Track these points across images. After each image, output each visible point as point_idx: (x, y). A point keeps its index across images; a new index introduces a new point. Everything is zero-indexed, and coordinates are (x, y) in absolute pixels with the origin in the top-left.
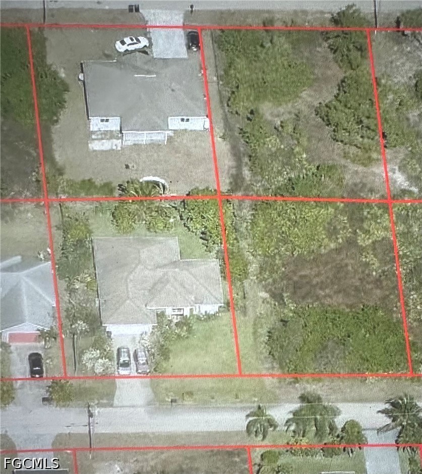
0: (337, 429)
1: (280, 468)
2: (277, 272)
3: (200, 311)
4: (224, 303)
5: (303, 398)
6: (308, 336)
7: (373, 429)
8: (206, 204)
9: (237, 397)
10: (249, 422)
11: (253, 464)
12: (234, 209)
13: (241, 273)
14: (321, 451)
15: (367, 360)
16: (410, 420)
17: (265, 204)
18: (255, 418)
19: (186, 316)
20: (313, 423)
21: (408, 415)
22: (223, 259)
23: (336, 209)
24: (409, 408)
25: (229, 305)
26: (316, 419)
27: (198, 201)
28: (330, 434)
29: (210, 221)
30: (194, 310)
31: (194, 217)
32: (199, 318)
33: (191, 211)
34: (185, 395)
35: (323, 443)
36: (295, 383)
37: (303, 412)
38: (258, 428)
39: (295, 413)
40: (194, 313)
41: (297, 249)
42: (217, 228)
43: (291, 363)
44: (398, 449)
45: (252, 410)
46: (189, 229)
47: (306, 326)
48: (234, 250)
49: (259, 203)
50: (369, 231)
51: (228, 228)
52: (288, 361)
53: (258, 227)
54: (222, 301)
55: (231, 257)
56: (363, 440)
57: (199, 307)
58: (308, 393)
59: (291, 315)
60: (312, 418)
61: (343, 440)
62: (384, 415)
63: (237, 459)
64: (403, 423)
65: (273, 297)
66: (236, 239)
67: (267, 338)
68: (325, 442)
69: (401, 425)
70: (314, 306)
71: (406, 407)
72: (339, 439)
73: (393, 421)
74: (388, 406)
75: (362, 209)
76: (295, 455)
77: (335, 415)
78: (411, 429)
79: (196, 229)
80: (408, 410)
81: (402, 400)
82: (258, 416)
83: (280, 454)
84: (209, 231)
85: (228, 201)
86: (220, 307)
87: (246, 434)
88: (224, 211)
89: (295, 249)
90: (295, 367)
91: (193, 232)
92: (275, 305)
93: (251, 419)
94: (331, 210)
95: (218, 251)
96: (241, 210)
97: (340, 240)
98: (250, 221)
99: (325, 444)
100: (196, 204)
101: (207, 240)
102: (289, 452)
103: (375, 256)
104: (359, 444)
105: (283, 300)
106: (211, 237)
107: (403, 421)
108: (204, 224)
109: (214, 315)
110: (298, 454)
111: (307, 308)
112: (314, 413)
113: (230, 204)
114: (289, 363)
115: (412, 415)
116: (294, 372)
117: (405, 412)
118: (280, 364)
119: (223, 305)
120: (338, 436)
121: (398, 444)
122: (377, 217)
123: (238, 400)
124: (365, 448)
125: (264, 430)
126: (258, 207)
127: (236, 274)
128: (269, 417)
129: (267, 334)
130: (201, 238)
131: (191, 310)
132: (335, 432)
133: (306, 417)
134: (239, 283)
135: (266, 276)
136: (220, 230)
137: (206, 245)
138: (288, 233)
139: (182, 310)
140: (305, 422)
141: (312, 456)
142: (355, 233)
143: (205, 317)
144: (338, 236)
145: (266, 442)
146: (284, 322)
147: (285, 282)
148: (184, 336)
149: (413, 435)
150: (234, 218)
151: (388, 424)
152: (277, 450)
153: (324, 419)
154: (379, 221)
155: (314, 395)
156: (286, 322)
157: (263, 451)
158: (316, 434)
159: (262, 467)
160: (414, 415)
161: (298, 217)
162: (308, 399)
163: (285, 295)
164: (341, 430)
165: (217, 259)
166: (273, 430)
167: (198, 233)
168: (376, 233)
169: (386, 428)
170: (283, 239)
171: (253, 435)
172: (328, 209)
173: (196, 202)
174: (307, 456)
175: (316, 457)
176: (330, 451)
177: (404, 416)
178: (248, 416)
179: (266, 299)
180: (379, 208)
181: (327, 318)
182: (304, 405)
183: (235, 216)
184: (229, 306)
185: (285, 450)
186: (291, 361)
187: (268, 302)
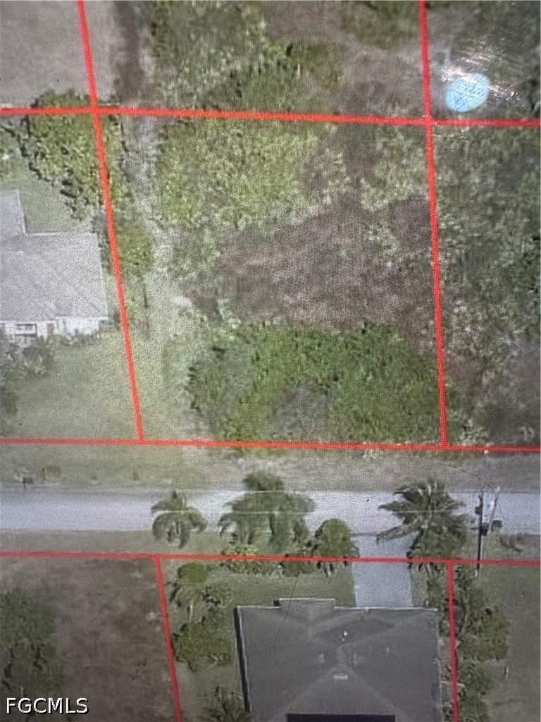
0: (307, 532)
1: (209, 590)
2: (206, 260)
3: (65, 329)
4: (109, 316)
5: (250, 482)
6: (262, 377)
7: (370, 535)
8: (69, 125)
9: (136, 477)
10: (158, 518)
11: (164, 582)
12: (123, 134)
13: (139, 261)
14: (280, 567)
15: (367, 421)
16: (435, 522)
17: (183, 127)
18: (167, 512)
19: (42, 337)
20: (267, 522)
21: (433, 513)
22: (106, 233)
23: (321, 138)
24: (435, 502)
25: (118, 319)
26: (272, 517)
27: (53, 118)
28: (295, 540)
29: (79, 160)
30: (55, 326)
31: (48, 151)
32: (64, 342)
33: (42, 139)
34: (46, 471)
35: (284, 553)
36: (237, 456)
37: (250, 505)
38: (172, 528)
39: (237, 506)
40: (56, 331)
41: (245, 216)
42: (91, 172)
43: (231, 423)
44: (410, 567)
45: (162, 499)
46: (40, 175)
47: (258, 358)
48: (125, 217)
49: (172, 123)
50: (385, 183)
51: (112, 173)
52: (225, 420)
53: (170, 171)
54: (106, 312)
55: (120, 229)
56: (352, 551)
57: (64, 322)
58: (260, 474)
59: (232, 338)
60: (265, 514)
61: (317, 551)
62: (391, 512)
63: (137, 575)
64: (423, 527)
65: (200, 307)
66: (129, 195)
67: (188, 379)
68: (287, 552)
69: (419, 528)
70: (274, 323)
71: (429, 501)
72: (310, 549)
73: (406, 522)
74: (398, 498)
75: (374, 138)
76: (235, 572)
77: (306, 511)
78: (436, 535)
79: (53, 174)
80: (433, 505)
81: (423, 488)
82: (173, 510)
83: (209, 568)
84: (77, 179)
85: (111, 118)
86: (103, 322)
87: (152, 537)
88: (105, 139)
89: (241, 216)
90: (238, 430)
91: (46, 180)
92: (202, 320)
93: (160, 513)
94: (312, 139)
95: (95, 218)
96: (137, 137)
97: (328, 200)
98: (155, 159)
99: (287, 556)
100: (50, 124)
101: (74, 197)
102: (225, 567)
103: (393, 230)
104: (345, 557)
105: (218, 312)
106: (81, 190)
107: (423, 523)
108: (67, 164)
109: (92, 336)
110: (241, 571)
111: (261, 328)
112: (270, 507)
113: (116, 124)
114: (227, 424)
115: (438, 513)
116: (235, 438)
117: (427, 509)
118: (212, 424)
119: (106, 318)
120: (309, 544)
121: (411, 558)
122: (402, 155)
123: (137, 482)
124: (354, 564)
125: (183, 531)
126: (170, 131)
127: (131, 261)
128: (191, 511)
129: (188, 372)
130: (62, 192)
131: (50, 327)
132: (305, 538)
133: (256, 513)
134: (137, 279)
135: (185, 267)
136: (98, 176)
137: (73, 205)
138: (227, 185)
139: (34, 327)
140: (254, 521)
141: (264, 573)
142: (356, 184)
143: (76, 340)
144: (325, 191)
145: (185, 550)
146: (218, 351)
147: (221, 278)
148: (39, 372)
149: (438, 546)
150: (123, 153)
151: (396, 528)
152: (204, 563)
153: (286, 518)
154: (404, 162)
155: (269, 478)
156: (223, 351)
157: (181, 563)
158: (272, 540)
159: (179, 588)
160: (443, 514)
161: (248, 153)
162: (259, 483)
163: (221, 302)
164: (313, 534)
165: (93, 232)
166: (198, 532)
167: (57, 182)
168: (397, 186)
169: (392, 534)
170: (218, 195)
171: (164, 539)
172: (306, 138)
173: (51, 120)
174: (255, 574)
175: (270, 574)
176: (295, 567)
177: (424, 515)
178: (155, 508)
179: (185, 309)
180: (408, 137)
181: (297, 346)
182: (252, 492)
183: (126, 150)
184: (119, 322)
185: (219, 562)
186: (230, 420)
187: (189, 315)
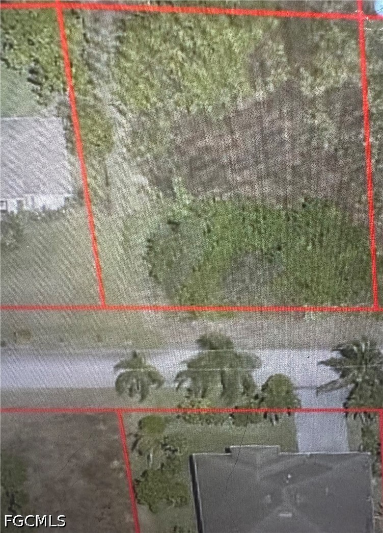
0: (255, 386)
1: (167, 440)
2: (161, 142)
3: (33, 206)
4: (74, 193)
5: (203, 342)
6: (213, 248)
7: (310, 388)
8: (34, 18)
9: (99, 339)
10: (120, 376)
11: (127, 433)
12: (84, 27)
13: (99, 142)
14: (230, 417)
15: (307, 286)
16: (368, 375)
17: (139, 21)
18: (128, 370)
19: (12, 213)
20: (219, 378)
21: (366, 367)
22: (69, 117)
23: (265, 31)
24: (368, 358)
25: (81, 196)
26: (222, 373)
27: (20, 12)
28: (244, 393)
29: (44, 50)
30: (24, 202)
31: (15, 42)
32: (32, 217)
33: (10, 31)
34: (17, 334)
35: (234, 406)
36: (191, 319)
37: (203, 363)
38: (133, 385)
39: (191, 364)
40: (25, 208)
41: (196, 101)
42: (56, 62)
43: (185, 289)
44: (346, 416)
45: (124, 359)
46: (8, 64)
47: (209, 231)
48: (87, 103)
49: (130, 17)
50: (322, 71)
51: (75, 62)
52: (179, 286)
53: (127, 61)
54: (70, 189)
55: (82, 113)
56: (295, 403)
57: (33, 199)
58: (211, 335)
59: (185, 212)
60: (217, 371)
61: (264, 403)
62: (329, 367)
63: (102, 427)
64: (358, 380)
65: (156, 184)
66: (90, 82)
67: (146, 249)
68: (236, 404)
69: (354, 381)
70: (224, 198)
71: (363, 357)
72: (257, 401)
73: (343, 376)
74: (335, 355)
75: (312, 31)
76: (190, 423)
77: (253, 367)
78: (369, 387)
79: (21, 63)
80: (366, 360)
81: (358, 345)
82: (134, 368)
83: (167, 420)
84: (43, 68)
85: (73, 12)
86: (68, 199)
87: (115, 393)
88: (67, 32)
89: (192, 102)
90: (192, 295)
91: (14, 69)
92: (158, 196)
93: (122, 371)
94: (257, 32)
95: (60, 104)
96: (97, 30)
97: (271, 87)
98: (113, 50)
99: (236, 408)
100: (17, 17)
101: (40, 84)
102: (181, 419)
103: (329, 114)
104: (289, 408)
105: (172, 189)
106: (46, 78)
107: (358, 377)
108: (34, 54)
109: (58, 211)
110: (195, 422)
111: (211, 203)
112: (221, 364)
113: (78, 18)
114: (182, 290)
115: (371, 368)
116: (189, 303)
117: (361, 364)
118: (168, 291)
119: (71, 195)
120: (256, 397)
121: (347, 408)
122: (337, 47)
123: (100, 344)
124: (296, 414)
125: (142, 386)
126: (128, 24)
127: (92, 143)
128: (150, 369)
129: (146, 243)
130: (29, 80)
131: (20, 203)
132: (253, 391)
133: (208, 370)
134: (98, 159)
135: (142, 148)
136: (62, 65)
137: (39, 92)
138: (180, 73)
139: (5, 204)
140: (207, 378)
141: (216, 424)
142: (297, 73)
143: (43, 215)
144: (268, 79)
145: (145, 405)
146: (174, 224)
147: (175, 158)
148: (10, 245)
149: (371, 396)
150: (85, 44)
151: (333, 382)
152: (162, 416)
153: (236, 373)
154: (339, 52)
155: (220, 338)
156: (177, 224)
157: (142, 416)
158: (223, 394)
159: (140, 439)
160: (375, 369)
161: (199, 43)
162: (211, 343)
163: (175, 180)
164: (260, 388)
165: (58, 117)
166: (157, 388)
167: (24, 71)
168: (333, 74)
169: (331, 386)
170: (171, 82)
171: (126, 395)
172: (251, 31)
173: (18, 14)
174: (209, 424)
175: (222, 424)
176: (244, 418)
177: (359, 369)
178: (117, 367)
179: (143, 187)
180: (342, 30)
181: (244, 219)
182: (205, 351)
183: (87, 41)
184: (82, 198)
185: (176, 415)
186: (184, 287)
187: (147, 192)
